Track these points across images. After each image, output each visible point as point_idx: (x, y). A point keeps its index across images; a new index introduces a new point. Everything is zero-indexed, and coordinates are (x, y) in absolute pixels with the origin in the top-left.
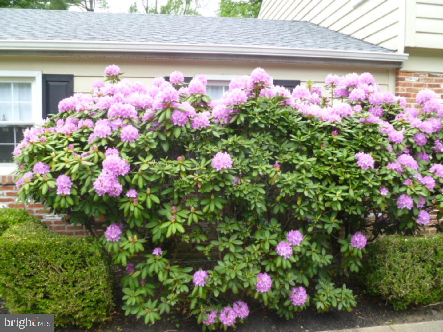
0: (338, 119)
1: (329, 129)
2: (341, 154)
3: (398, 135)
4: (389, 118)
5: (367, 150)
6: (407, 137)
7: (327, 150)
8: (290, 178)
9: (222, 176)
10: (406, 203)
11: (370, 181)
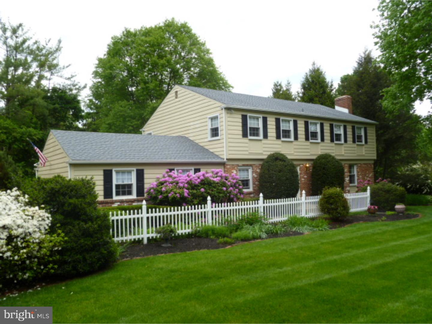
0: (218, 181)
1: (217, 183)
2: (220, 188)
3: (229, 183)
4: (226, 180)
5: (224, 187)
6: (231, 184)
7: (218, 187)
8: (213, 193)
9: (202, 193)
10: (232, 196)
11: (226, 192)
